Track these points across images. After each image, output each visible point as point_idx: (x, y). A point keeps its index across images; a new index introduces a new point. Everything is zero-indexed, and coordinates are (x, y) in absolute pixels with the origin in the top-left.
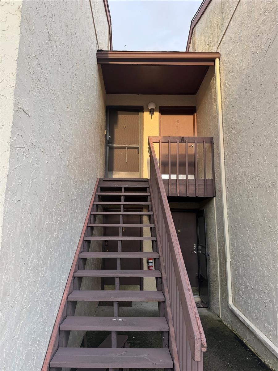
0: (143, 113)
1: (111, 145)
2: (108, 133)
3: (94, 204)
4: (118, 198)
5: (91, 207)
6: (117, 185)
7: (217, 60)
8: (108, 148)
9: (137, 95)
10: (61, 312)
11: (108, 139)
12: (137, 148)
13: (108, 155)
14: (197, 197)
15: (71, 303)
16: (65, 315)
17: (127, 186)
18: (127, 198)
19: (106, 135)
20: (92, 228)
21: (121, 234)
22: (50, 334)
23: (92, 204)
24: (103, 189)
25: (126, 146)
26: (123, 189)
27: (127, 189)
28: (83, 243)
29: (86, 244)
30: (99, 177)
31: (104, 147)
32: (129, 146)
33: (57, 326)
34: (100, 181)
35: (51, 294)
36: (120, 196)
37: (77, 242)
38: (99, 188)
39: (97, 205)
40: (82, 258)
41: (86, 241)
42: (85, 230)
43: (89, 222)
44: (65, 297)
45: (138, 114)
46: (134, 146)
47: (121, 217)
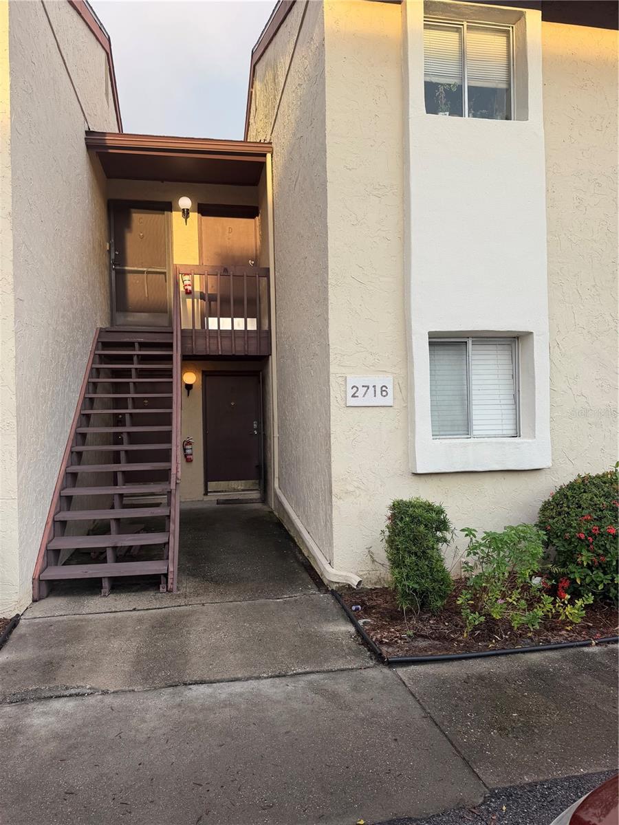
0: (172, 212)
1: (118, 268)
2: (113, 248)
3: (92, 368)
4: (129, 359)
5: (88, 372)
6: (126, 338)
7: (269, 156)
8: (113, 273)
9: (160, 183)
10: (60, 481)
11: (113, 257)
12: (165, 273)
13: (114, 285)
14: (246, 355)
15: (70, 475)
16: (65, 486)
17: (142, 340)
18: (143, 359)
19: (109, 251)
20: (91, 399)
21: (130, 405)
22: (51, 497)
23: (89, 368)
24: (106, 345)
25: (145, 269)
26: (137, 345)
27: (143, 345)
28: (80, 417)
29: (84, 418)
30: (99, 325)
31: (106, 273)
32: (150, 270)
33: (57, 491)
34: (102, 332)
35: (50, 461)
36: (132, 356)
37: (72, 415)
38: (100, 344)
39: (97, 369)
40: (80, 433)
41: (84, 415)
42: (81, 402)
43: (87, 391)
44: (63, 468)
45: (164, 214)
46: (158, 270)
47: (131, 385)
